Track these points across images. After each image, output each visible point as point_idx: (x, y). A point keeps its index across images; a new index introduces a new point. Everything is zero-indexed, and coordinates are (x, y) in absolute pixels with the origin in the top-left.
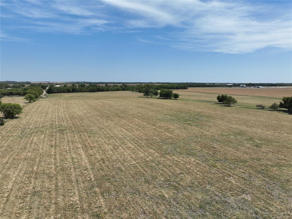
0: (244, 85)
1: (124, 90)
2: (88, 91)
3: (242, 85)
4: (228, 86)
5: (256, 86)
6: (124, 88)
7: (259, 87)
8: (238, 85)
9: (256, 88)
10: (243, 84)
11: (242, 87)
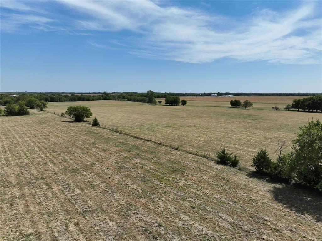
0: (216, 94)
1: (105, 99)
2: (68, 100)
3: (213, 94)
5: (227, 95)
6: (106, 97)
7: (229, 96)
8: (210, 94)
9: (227, 97)
10: (214, 93)
11: (214, 96)
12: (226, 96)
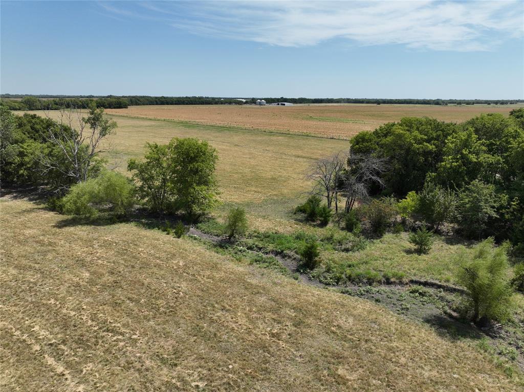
0: (263, 101)
3: (259, 101)
4: (240, 103)
5: (280, 103)
7: (284, 105)
8: (253, 101)
9: (280, 106)
10: (261, 99)
11: (260, 104)
12: (278, 104)
